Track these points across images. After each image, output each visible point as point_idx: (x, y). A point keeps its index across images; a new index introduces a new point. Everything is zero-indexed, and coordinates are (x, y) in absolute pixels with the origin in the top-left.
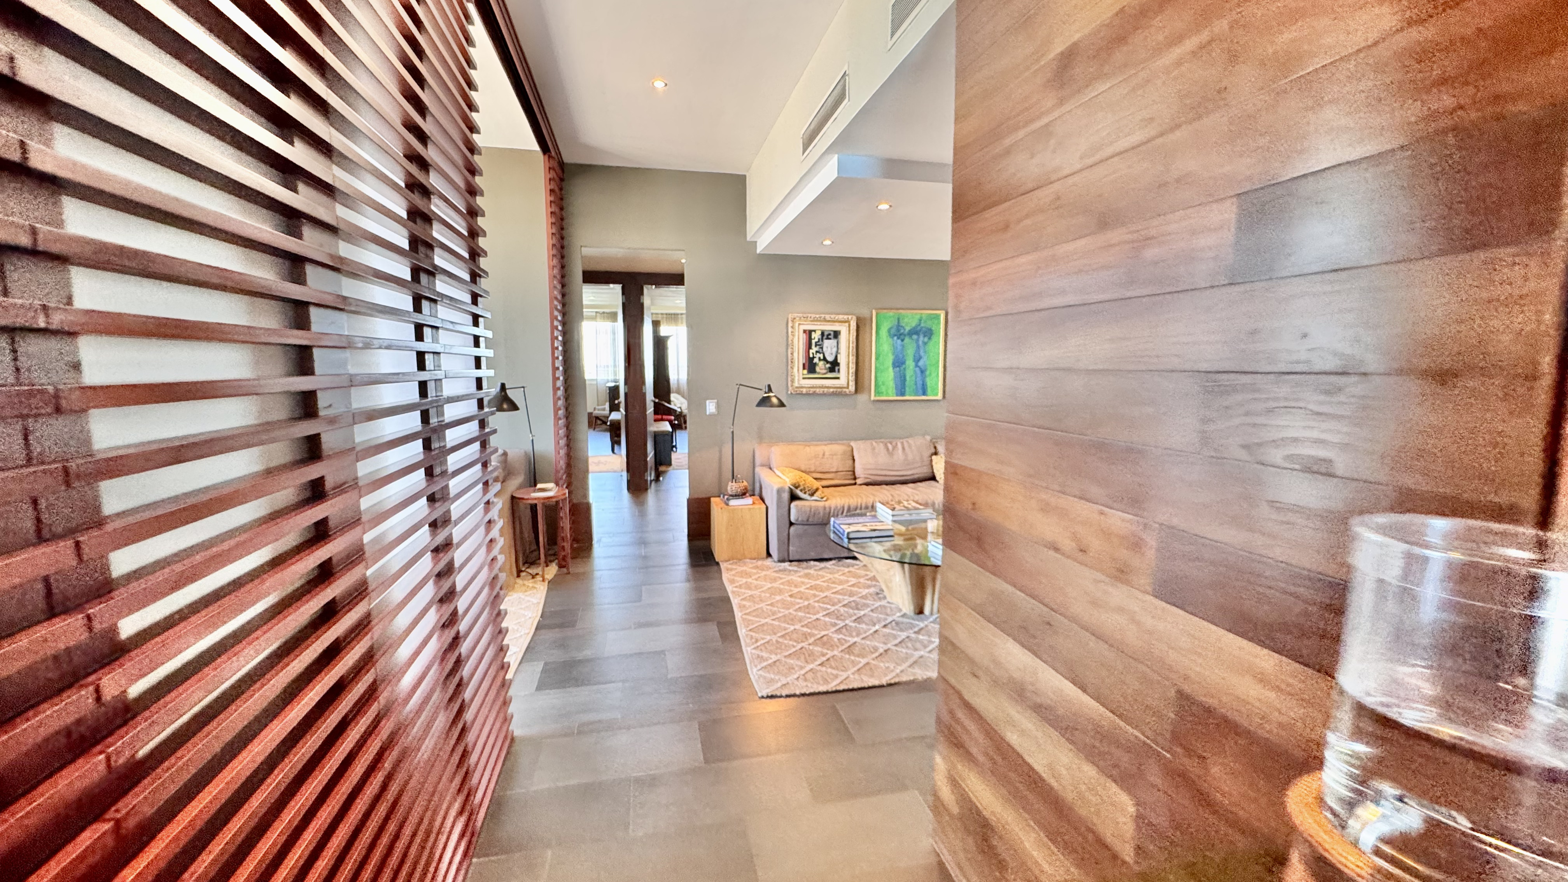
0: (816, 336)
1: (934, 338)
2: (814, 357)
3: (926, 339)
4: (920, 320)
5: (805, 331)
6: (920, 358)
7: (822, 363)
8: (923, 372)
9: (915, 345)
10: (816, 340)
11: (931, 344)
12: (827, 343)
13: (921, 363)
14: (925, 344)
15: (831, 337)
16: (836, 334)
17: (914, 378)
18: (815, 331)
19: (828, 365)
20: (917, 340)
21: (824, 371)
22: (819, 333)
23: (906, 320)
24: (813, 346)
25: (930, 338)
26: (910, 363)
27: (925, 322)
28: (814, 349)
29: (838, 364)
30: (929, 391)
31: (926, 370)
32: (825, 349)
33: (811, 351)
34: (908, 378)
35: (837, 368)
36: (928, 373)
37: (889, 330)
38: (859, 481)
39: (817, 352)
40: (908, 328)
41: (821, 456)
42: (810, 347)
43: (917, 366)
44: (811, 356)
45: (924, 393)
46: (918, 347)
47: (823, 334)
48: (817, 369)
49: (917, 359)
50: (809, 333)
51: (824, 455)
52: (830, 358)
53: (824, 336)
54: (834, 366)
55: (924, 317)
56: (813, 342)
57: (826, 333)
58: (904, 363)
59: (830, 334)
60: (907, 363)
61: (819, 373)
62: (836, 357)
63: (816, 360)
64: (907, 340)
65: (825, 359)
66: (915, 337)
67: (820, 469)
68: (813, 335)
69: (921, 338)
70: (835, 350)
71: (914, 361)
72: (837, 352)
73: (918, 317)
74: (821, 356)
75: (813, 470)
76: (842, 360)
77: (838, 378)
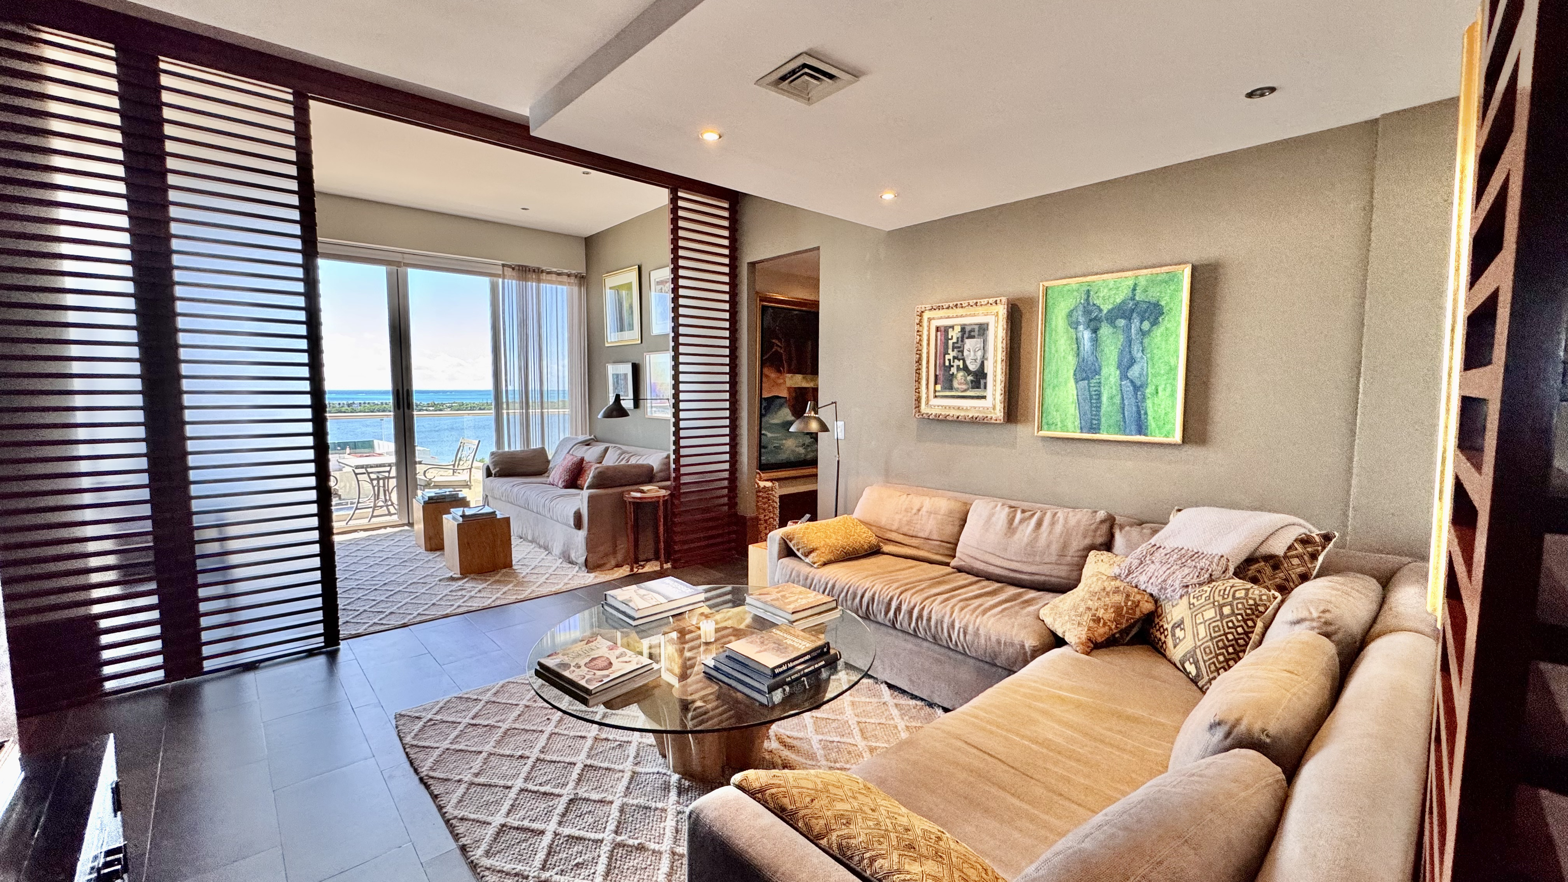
0: (955, 334)
1: (1166, 323)
2: (951, 366)
3: (1146, 325)
4: (1134, 289)
5: (938, 329)
6: (1132, 362)
7: (961, 374)
8: (1138, 388)
9: (1121, 338)
10: (955, 340)
11: (1158, 332)
12: (969, 344)
13: (1134, 372)
14: (1143, 334)
15: (976, 333)
16: (983, 329)
17: (1117, 400)
18: (952, 327)
19: (970, 378)
20: (1128, 328)
21: (964, 387)
22: (958, 329)
23: (1104, 292)
24: (950, 351)
25: (1155, 323)
26: (1110, 373)
27: (1145, 291)
28: (952, 354)
29: (985, 376)
30: (1152, 423)
31: (1144, 385)
32: (966, 353)
33: (947, 357)
34: (1104, 399)
35: (982, 382)
36: (1149, 390)
37: (1070, 315)
38: (954, 563)
39: (954, 358)
40: (1106, 308)
41: (914, 511)
42: (946, 353)
43: (1124, 376)
44: (947, 363)
45: (1141, 429)
46: (1129, 342)
47: (963, 330)
48: (955, 384)
49: (1126, 363)
50: (943, 331)
51: (919, 510)
52: (972, 367)
53: (967, 333)
54: (979, 378)
55: (1142, 282)
56: (950, 342)
57: (968, 329)
58: (1097, 372)
59: (973, 330)
60: (1105, 371)
61: (957, 390)
62: (982, 364)
63: (954, 370)
64: (1105, 330)
65: (966, 368)
66: (1121, 322)
67: (905, 529)
68: (951, 333)
69: (1136, 322)
70: (979, 354)
71: (1119, 366)
72: (984, 358)
73: (1131, 283)
74: (961, 363)
75: (894, 528)
76: (989, 369)
77: (984, 397)
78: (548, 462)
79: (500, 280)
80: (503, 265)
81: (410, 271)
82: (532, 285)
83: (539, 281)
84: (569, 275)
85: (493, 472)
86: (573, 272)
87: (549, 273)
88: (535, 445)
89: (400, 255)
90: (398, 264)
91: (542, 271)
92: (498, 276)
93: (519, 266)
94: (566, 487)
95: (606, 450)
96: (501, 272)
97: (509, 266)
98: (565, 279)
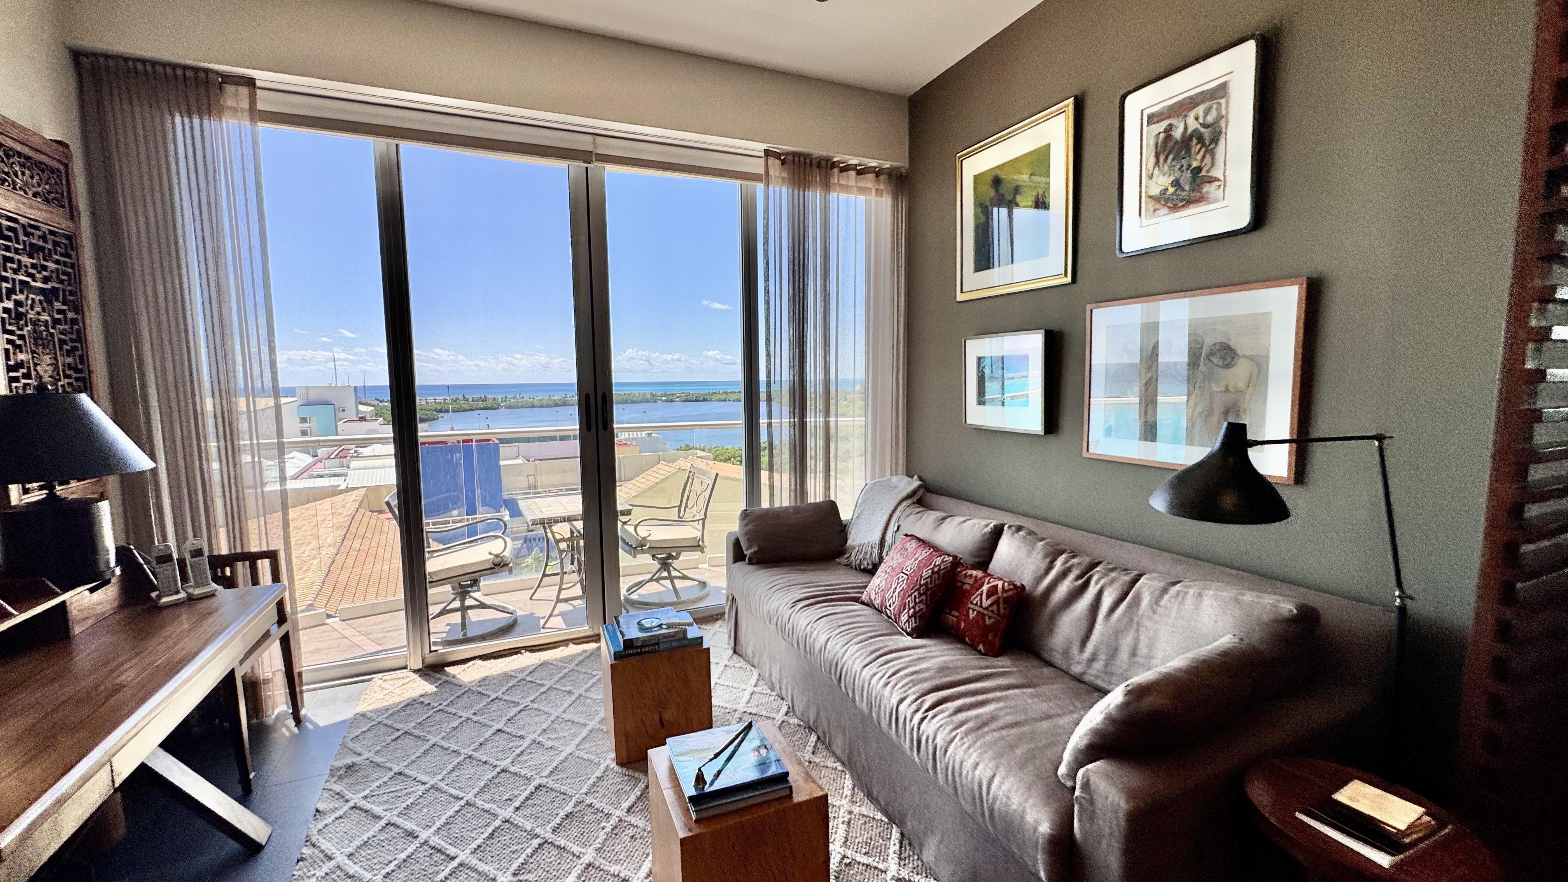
78: (842, 530)
79: (760, 187)
80: (767, 153)
81: (610, 169)
82: (814, 196)
83: (827, 186)
84: (878, 173)
85: (747, 553)
86: (887, 165)
87: (845, 169)
88: (815, 494)
89: (589, 138)
90: (586, 156)
91: (833, 165)
92: (755, 177)
93: (795, 154)
94: (917, 633)
95: (997, 532)
96: (761, 171)
97: (777, 155)
98: (869, 181)
